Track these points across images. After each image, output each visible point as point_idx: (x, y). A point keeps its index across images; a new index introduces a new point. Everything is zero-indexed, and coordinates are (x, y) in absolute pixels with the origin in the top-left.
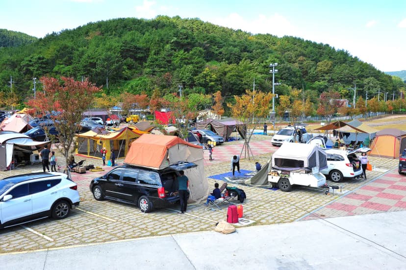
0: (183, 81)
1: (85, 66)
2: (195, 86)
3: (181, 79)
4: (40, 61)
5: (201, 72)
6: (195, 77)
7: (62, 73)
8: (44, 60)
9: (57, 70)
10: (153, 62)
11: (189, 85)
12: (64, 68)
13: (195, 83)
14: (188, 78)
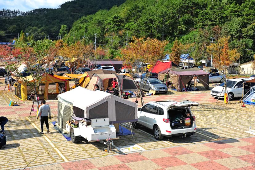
0: (231, 33)
1: (146, 23)
2: (243, 38)
3: (230, 32)
4: (115, 20)
5: (251, 24)
6: (243, 30)
7: (131, 29)
8: (118, 19)
9: (127, 27)
10: (203, 16)
11: (237, 37)
12: (133, 24)
13: (243, 35)
14: (236, 30)
